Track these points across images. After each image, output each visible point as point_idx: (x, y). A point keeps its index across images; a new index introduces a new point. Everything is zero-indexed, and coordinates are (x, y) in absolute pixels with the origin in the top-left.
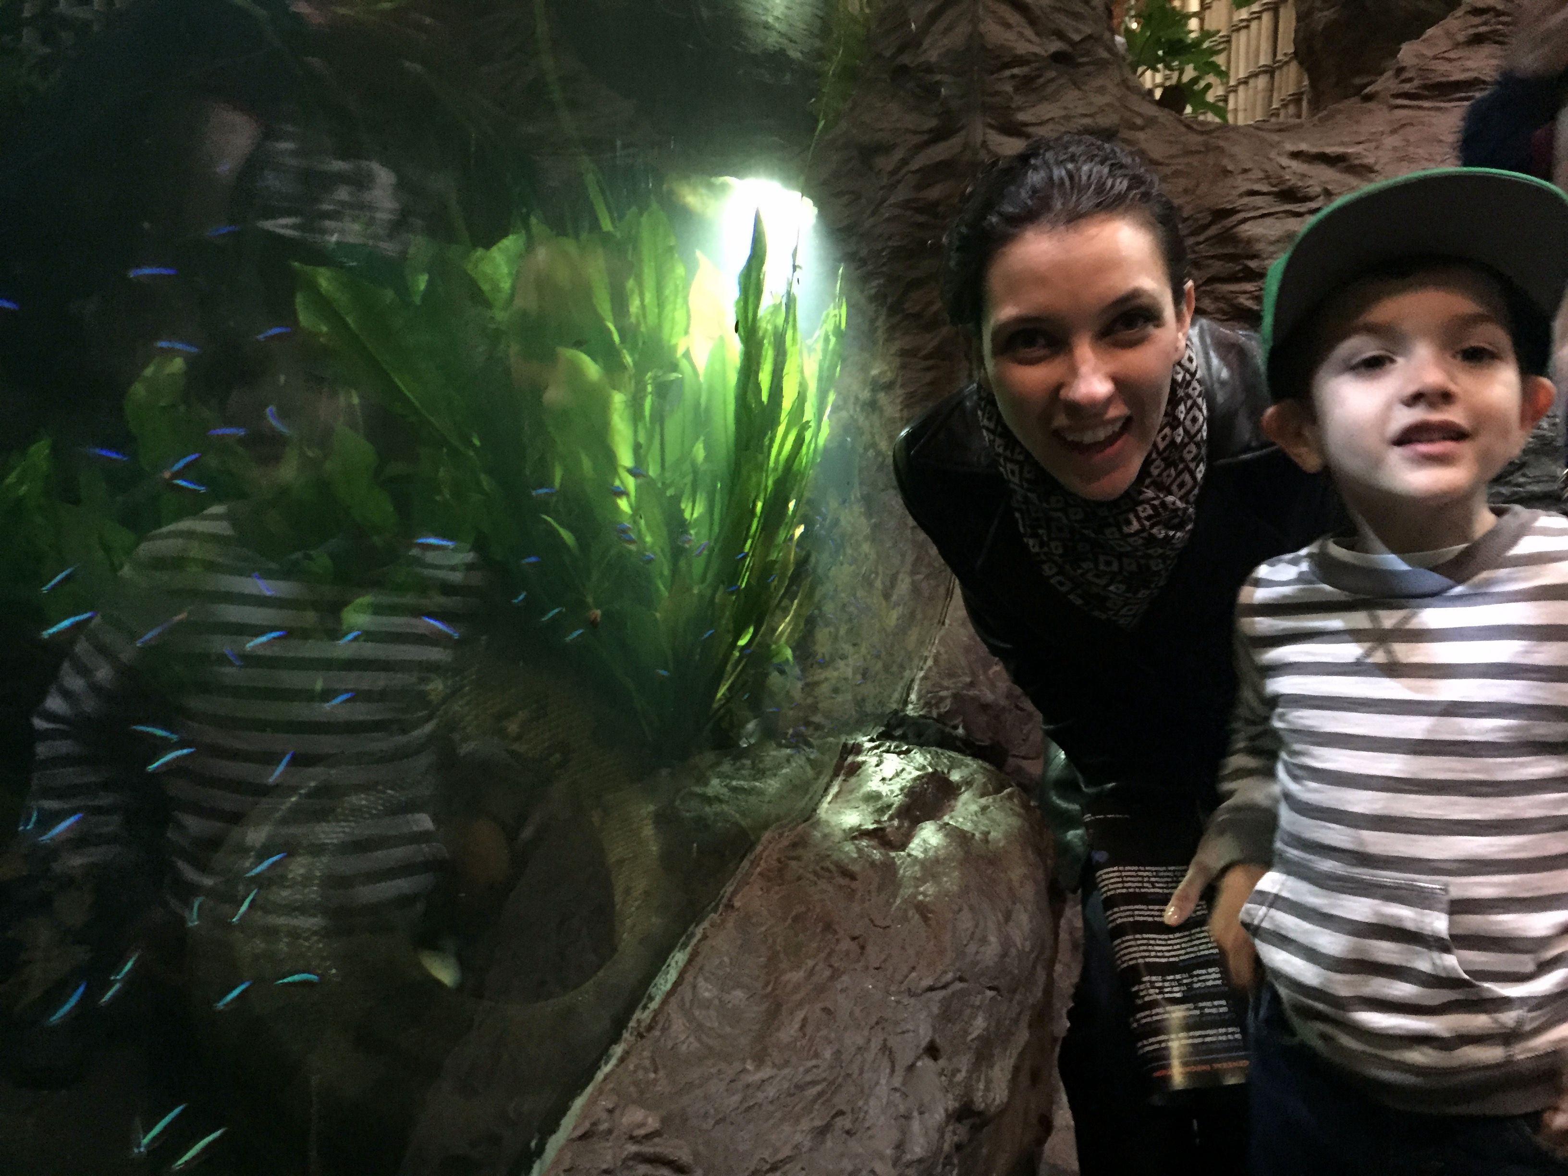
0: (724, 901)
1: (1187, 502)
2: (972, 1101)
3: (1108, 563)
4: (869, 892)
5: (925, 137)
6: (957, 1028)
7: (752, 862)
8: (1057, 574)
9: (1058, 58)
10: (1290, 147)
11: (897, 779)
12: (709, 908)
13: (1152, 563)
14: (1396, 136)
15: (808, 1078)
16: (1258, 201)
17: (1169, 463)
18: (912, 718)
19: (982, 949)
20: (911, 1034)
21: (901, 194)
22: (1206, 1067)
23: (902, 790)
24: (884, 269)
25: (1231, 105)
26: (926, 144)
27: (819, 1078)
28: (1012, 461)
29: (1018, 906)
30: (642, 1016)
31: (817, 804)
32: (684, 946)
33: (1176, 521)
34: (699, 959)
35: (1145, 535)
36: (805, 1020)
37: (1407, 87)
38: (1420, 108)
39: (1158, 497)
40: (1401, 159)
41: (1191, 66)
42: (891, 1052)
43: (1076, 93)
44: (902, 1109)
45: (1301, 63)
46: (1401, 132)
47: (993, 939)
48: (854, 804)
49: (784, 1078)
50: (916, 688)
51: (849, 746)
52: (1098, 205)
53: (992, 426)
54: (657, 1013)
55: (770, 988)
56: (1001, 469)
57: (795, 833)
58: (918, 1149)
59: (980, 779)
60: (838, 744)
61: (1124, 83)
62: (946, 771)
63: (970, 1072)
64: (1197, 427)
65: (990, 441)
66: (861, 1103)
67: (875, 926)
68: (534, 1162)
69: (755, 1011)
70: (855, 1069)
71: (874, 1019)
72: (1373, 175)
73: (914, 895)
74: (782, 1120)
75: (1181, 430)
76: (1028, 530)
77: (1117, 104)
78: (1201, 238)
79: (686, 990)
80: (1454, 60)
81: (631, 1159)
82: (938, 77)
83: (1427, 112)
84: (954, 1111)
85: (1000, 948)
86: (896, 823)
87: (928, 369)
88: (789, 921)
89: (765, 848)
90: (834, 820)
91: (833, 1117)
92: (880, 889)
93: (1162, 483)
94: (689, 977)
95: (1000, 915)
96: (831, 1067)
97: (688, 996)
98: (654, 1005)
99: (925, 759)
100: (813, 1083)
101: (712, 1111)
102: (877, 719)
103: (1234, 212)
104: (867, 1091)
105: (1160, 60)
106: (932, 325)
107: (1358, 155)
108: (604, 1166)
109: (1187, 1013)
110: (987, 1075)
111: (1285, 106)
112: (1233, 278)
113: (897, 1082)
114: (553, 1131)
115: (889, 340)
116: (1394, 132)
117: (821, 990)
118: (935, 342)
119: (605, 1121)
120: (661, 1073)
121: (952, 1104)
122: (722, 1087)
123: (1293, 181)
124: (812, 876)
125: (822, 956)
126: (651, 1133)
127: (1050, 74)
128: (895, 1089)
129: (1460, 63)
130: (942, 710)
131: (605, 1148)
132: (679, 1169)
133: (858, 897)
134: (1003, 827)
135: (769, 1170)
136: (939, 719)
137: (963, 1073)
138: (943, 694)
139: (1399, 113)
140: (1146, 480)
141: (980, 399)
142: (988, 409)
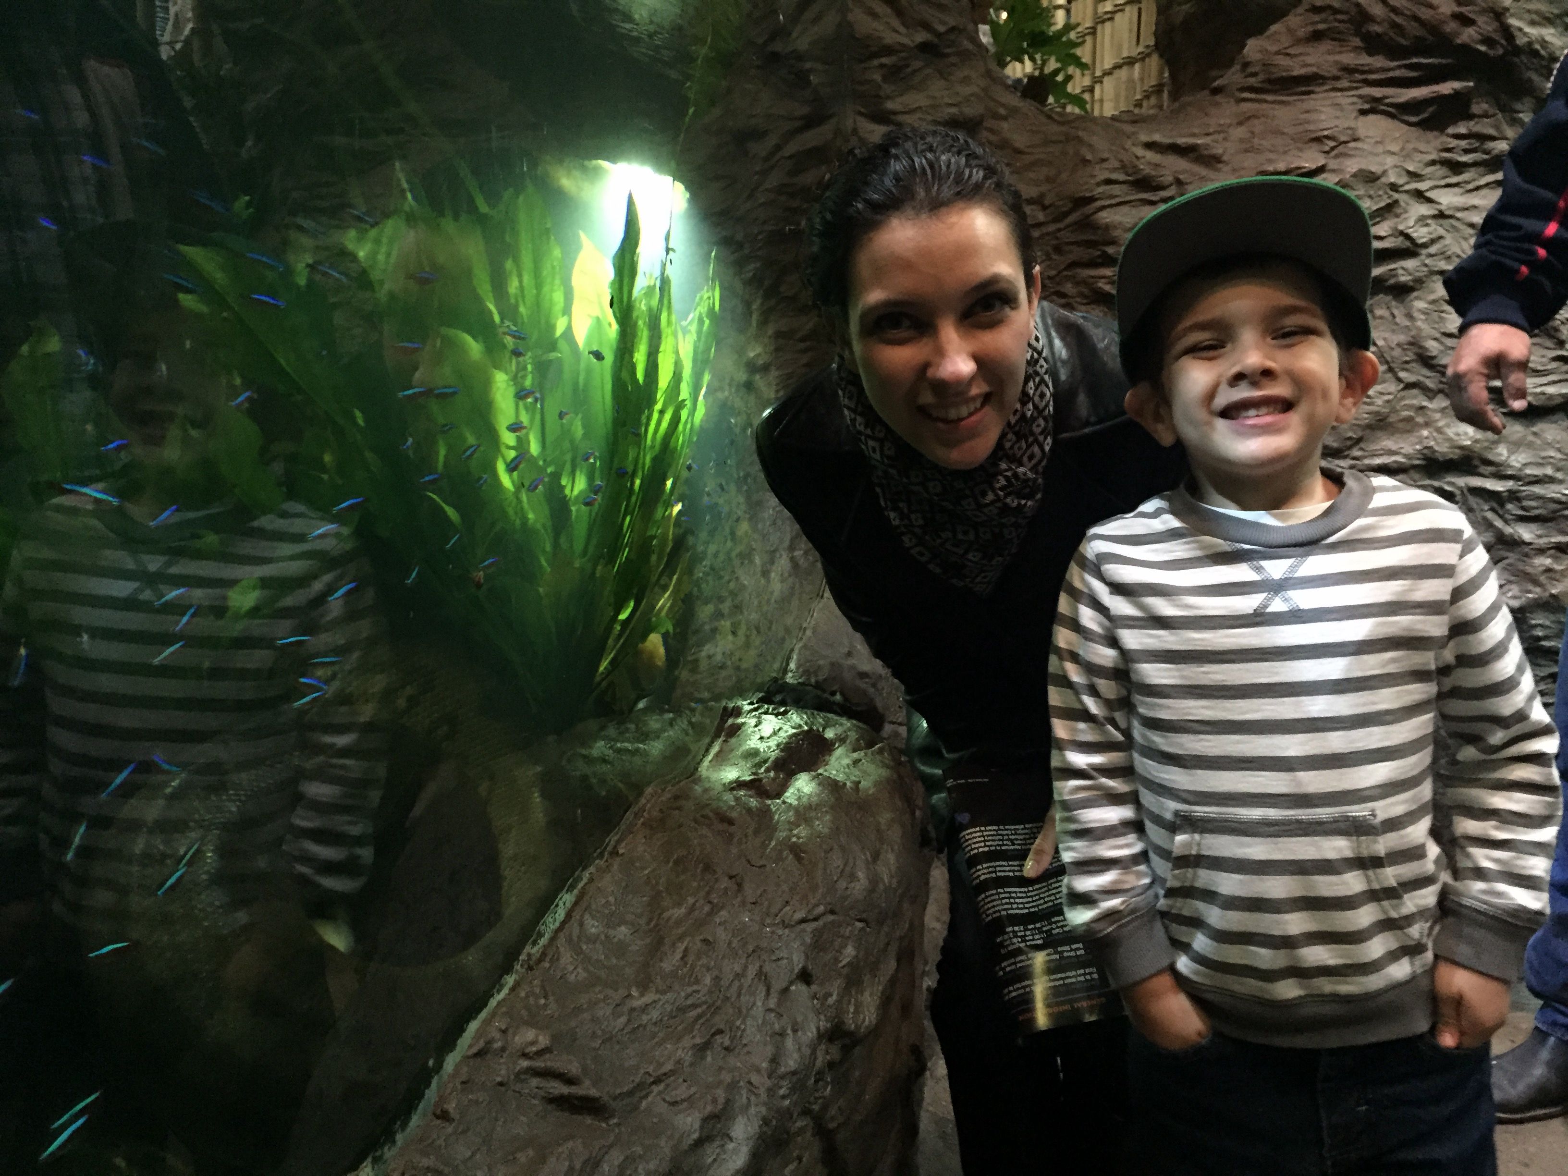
0: (609, 848)
1: (1037, 473)
2: (843, 1023)
3: (965, 533)
4: (746, 836)
5: (798, 124)
6: (829, 954)
7: (636, 814)
8: (918, 544)
9: (924, 47)
10: (1144, 138)
11: (775, 737)
12: (595, 855)
13: (1006, 531)
14: (1242, 128)
15: (689, 1002)
16: (1116, 189)
17: (1019, 436)
18: (793, 684)
19: (853, 885)
20: (785, 961)
21: (773, 180)
22: (1067, 1007)
23: (778, 745)
24: (761, 253)
25: (1097, 96)
26: (798, 131)
27: (699, 1002)
29: (885, 846)
30: (533, 950)
31: (699, 763)
32: (572, 887)
33: (1027, 490)
34: (586, 898)
35: (999, 505)
36: (686, 950)
37: (1252, 81)
38: (1266, 101)
39: (1010, 469)
40: (1246, 151)
41: (1054, 57)
42: (766, 979)
43: (942, 83)
44: (777, 1027)
45: (1161, 56)
46: (1247, 124)
47: (860, 875)
48: (733, 761)
49: (667, 1002)
50: (795, 657)
51: (730, 710)
52: (958, 193)
53: (852, 405)
54: (546, 947)
55: (652, 925)
56: (863, 446)
57: (677, 787)
58: (791, 1062)
59: (853, 735)
60: (719, 707)
61: (988, 74)
62: (821, 729)
63: (841, 997)
64: (1044, 404)
65: (851, 419)
66: (738, 1023)
67: (752, 866)
68: (433, 1077)
69: (637, 945)
70: (733, 993)
71: (751, 948)
72: (1220, 166)
73: (789, 838)
74: (665, 1039)
75: (1031, 406)
76: (888, 502)
77: (982, 94)
78: (1060, 225)
79: (573, 927)
80: (1296, 55)
81: (524, 1073)
82: (808, 65)
83: (1271, 106)
84: (826, 1030)
85: (867, 883)
86: (772, 774)
87: (805, 351)
88: (671, 864)
89: (649, 801)
90: (714, 776)
91: (714, 1035)
92: (756, 832)
93: (1014, 455)
94: (576, 915)
95: (868, 854)
96: (710, 992)
97: (576, 932)
98: (543, 941)
99: (802, 719)
100: (694, 1006)
101: (600, 1032)
102: (758, 686)
103: (1092, 199)
104: (744, 1011)
105: (1025, 52)
106: (804, 310)
107: (1208, 146)
108: (499, 1079)
109: (1048, 958)
110: (857, 1000)
111: (1147, 97)
112: (1093, 264)
113: (772, 1003)
114: (451, 1050)
115: (764, 322)
116: (1240, 124)
117: (700, 924)
118: (810, 325)
119: (499, 1040)
120: (551, 999)
121: (824, 1024)
122: (608, 1010)
123: (1147, 170)
124: (693, 824)
125: (702, 894)
126: (543, 1050)
127: (917, 64)
128: (770, 1010)
129: (1301, 58)
130: (821, 678)
131: (500, 1064)
132: (569, 1081)
133: (735, 840)
134: (873, 777)
135: (654, 1083)
136: (818, 686)
137: (835, 997)
138: (821, 662)
139: (1245, 106)
140: (1001, 453)
141: (841, 379)
142: (850, 387)
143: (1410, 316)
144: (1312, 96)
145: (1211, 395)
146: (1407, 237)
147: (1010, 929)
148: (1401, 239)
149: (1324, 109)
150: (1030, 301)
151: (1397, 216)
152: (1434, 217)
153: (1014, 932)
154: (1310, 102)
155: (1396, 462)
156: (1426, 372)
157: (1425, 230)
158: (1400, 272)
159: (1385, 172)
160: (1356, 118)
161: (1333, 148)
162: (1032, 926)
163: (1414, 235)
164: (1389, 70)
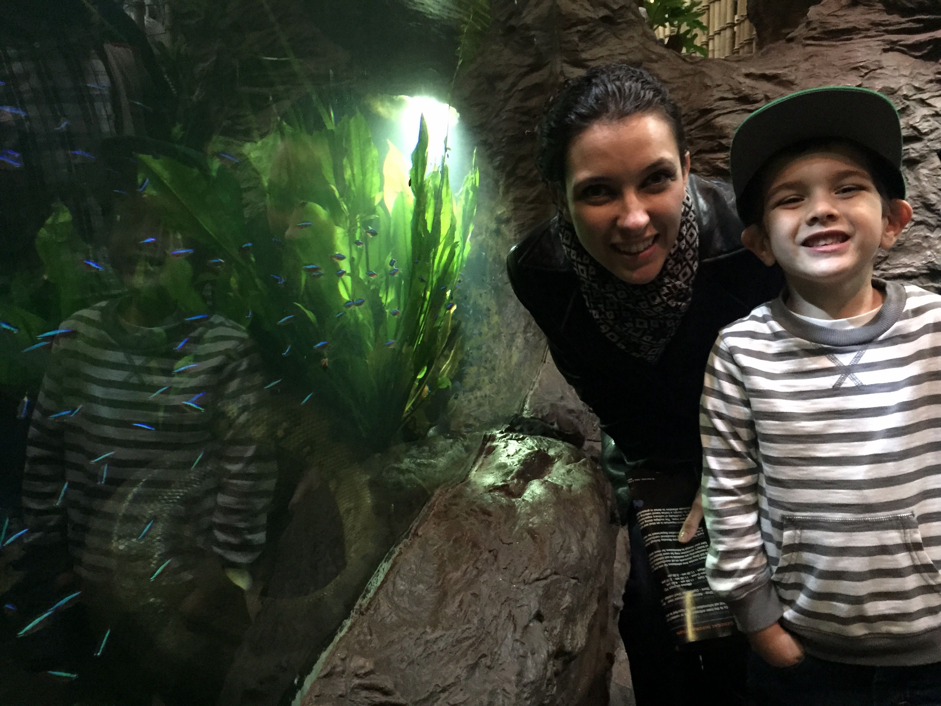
0: (413, 531)
1: (688, 285)
2: (564, 646)
3: (642, 323)
4: (499, 523)
5: (526, 69)
6: (554, 601)
7: (429, 508)
8: (610, 331)
9: (605, 19)
10: (744, 71)
11: (517, 455)
12: (403, 536)
13: (668, 323)
14: (807, 63)
15: (464, 636)
16: (726, 103)
17: (677, 261)
18: (527, 418)
19: (568, 555)
20: (526, 607)
21: (511, 105)
22: (708, 627)
23: (519, 461)
24: (503, 150)
25: (711, 47)
26: (526, 74)
27: (470, 635)
28: (582, 264)
29: (589, 528)
30: (363, 602)
31: (469, 472)
32: (388, 558)
33: (682, 296)
34: (397, 566)
35: (664, 305)
36: (461, 602)
37: (813, 33)
38: (824, 46)
39: (671, 282)
40: (811, 77)
41: (685, 23)
42: (513, 619)
43: (616, 40)
44: (521, 652)
45: (751, 21)
46: (810, 60)
47: (574, 548)
48: (491, 471)
49: (450, 636)
50: (528, 401)
51: (488, 437)
52: (637, 107)
53: (568, 243)
54: (372, 599)
55: (440, 583)
56: (575, 269)
57: (455, 489)
58: (531, 676)
59: (566, 453)
60: (481, 436)
61: (645, 34)
62: (546, 449)
63: (562, 629)
64: (693, 239)
65: (567, 252)
66: (496, 650)
67: (503, 543)
68: (297, 692)
69: (431, 597)
70: (492, 629)
71: (503, 599)
72: (794, 86)
73: (527, 524)
74: (448, 662)
75: (684, 242)
76: (592, 305)
77: (641, 46)
78: (693, 127)
79: (389, 586)
80: (842, 16)
81: (357, 688)
82: (533, 33)
83: (825, 48)
84: (553, 651)
85: (578, 554)
86: (515, 481)
87: (532, 209)
88: (451, 542)
89: (437, 499)
90: (479, 481)
91: (480, 658)
92: (506, 521)
93: (673, 273)
94: (391, 578)
95: (578, 534)
96: (477, 629)
97: (391, 589)
98: (370, 595)
99: (534, 443)
100: (467, 638)
101: (406, 658)
102: (505, 420)
103: (712, 110)
104: (500, 642)
105: (667, 20)
106: (532, 184)
107: (785, 75)
108: (340, 693)
109: (695, 595)
110: (572, 630)
111: (742, 47)
112: (713, 151)
113: (518, 636)
114: (309, 673)
115: (506, 192)
116: (806, 60)
117: (470, 583)
118: (535, 194)
119: (340, 666)
120: (374, 636)
121: (552, 648)
122: (412, 643)
123: (747, 91)
124: (465, 515)
125: (472, 562)
126: (368, 672)
127: (600, 30)
128: (517, 640)
129: (844, 18)
130: (545, 414)
131: (341, 682)
132: (386, 692)
133: (492, 526)
134: (581, 482)
135: (440, 692)
136: (543, 419)
137: (558, 630)
138: (545, 404)
139: (810, 49)
140: (664, 272)
141: (561, 226)
142: (567, 232)
143: (917, 179)
144: (852, 41)
145: (795, 232)
146: (915, 128)
147: (670, 576)
148: (911, 130)
149: (860, 49)
150: (683, 174)
151: (908, 115)
152: (933, 116)
153: (673, 577)
154: (850, 45)
155: (909, 271)
156: (928, 214)
157: (927, 124)
158: (911, 151)
159: (900, 88)
160: (881, 54)
161: (866, 74)
162: (685, 574)
163: (920, 127)
164: (901, 24)
